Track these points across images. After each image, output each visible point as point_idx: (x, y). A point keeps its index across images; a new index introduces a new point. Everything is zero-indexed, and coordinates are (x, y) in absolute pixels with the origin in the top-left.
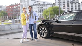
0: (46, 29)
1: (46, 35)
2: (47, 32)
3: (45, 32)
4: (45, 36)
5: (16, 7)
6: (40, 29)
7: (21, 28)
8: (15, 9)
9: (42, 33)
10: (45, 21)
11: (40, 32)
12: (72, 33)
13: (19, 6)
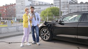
0: (48, 32)
1: (49, 37)
2: (49, 34)
3: (47, 35)
4: (47, 39)
5: (11, 8)
6: (42, 32)
7: (19, 30)
8: (10, 9)
9: (44, 36)
10: (47, 23)
11: (42, 34)
12: (77, 36)
13: (14, 6)
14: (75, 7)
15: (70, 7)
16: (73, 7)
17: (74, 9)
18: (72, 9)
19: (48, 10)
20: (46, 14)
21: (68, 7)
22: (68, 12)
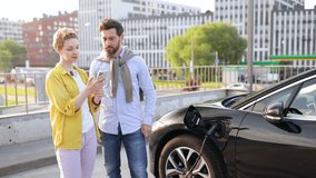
0: (203, 162)
6: (170, 158)
11: (168, 172)
13: (73, 22)
14: (293, 22)
15: (277, 23)
16: (288, 22)
17: (293, 31)
18: (282, 32)
19: (195, 36)
20: (188, 48)
21: (267, 23)
22: (267, 41)
